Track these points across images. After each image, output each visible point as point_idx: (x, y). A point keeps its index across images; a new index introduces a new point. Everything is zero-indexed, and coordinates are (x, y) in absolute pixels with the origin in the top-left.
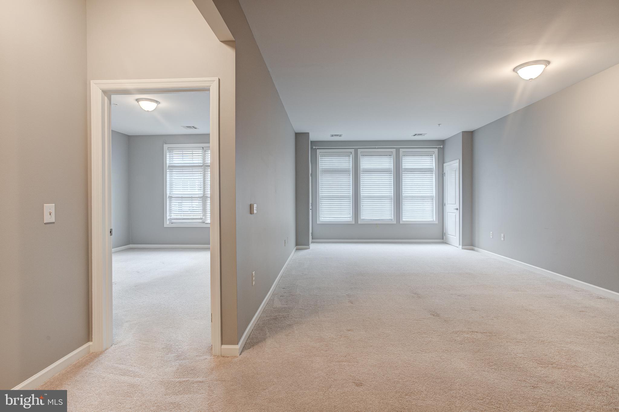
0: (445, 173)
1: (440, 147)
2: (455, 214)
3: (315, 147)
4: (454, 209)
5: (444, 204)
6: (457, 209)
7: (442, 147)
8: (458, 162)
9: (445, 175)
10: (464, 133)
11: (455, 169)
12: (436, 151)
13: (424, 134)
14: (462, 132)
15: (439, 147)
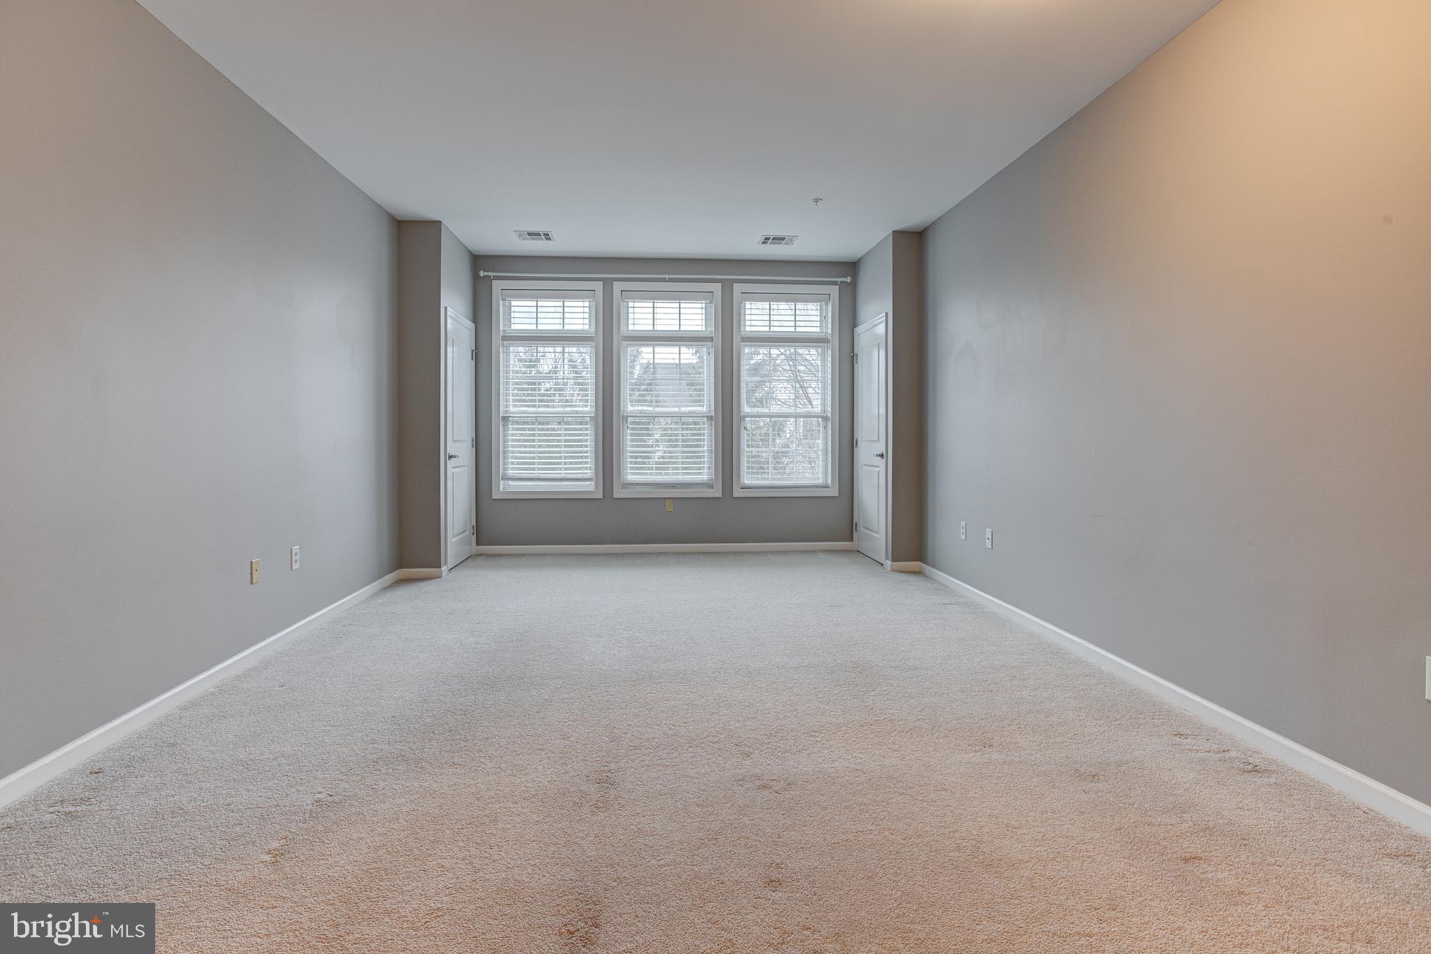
0: (857, 355)
1: (845, 279)
2: (878, 469)
3: (486, 274)
4: (877, 455)
5: (855, 440)
6: (882, 456)
7: (849, 280)
8: (884, 319)
9: (857, 359)
10: (898, 234)
11: (878, 341)
12: (834, 291)
13: (791, 240)
14: (895, 233)
15: (841, 279)
